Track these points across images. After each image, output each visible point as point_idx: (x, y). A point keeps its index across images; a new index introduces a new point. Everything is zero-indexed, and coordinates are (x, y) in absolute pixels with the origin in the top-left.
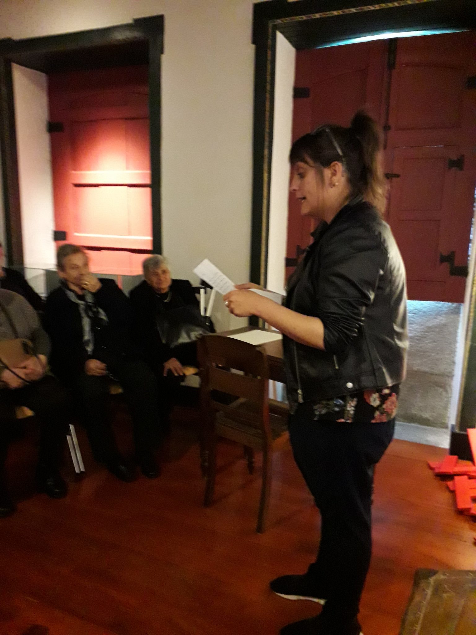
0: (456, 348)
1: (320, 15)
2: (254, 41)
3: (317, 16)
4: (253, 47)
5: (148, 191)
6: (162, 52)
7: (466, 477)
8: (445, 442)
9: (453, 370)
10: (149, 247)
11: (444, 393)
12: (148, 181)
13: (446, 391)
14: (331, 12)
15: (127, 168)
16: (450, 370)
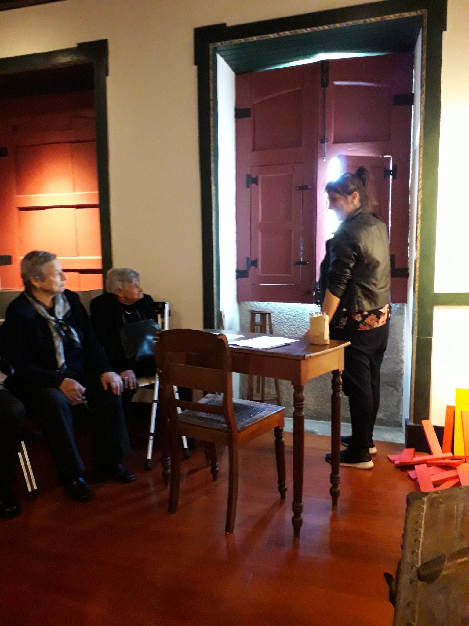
0: (403, 347)
1: (257, 38)
2: (197, 62)
3: (255, 38)
4: (195, 68)
5: (97, 210)
6: (107, 74)
7: (425, 465)
8: (400, 438)
9: (402, 369)
10: (99, 267)
11: (395, 392)
12: (96, 201)
13: (397, 389)
14: (267, 35)
15: (74, 190)
16: (399, 368)
